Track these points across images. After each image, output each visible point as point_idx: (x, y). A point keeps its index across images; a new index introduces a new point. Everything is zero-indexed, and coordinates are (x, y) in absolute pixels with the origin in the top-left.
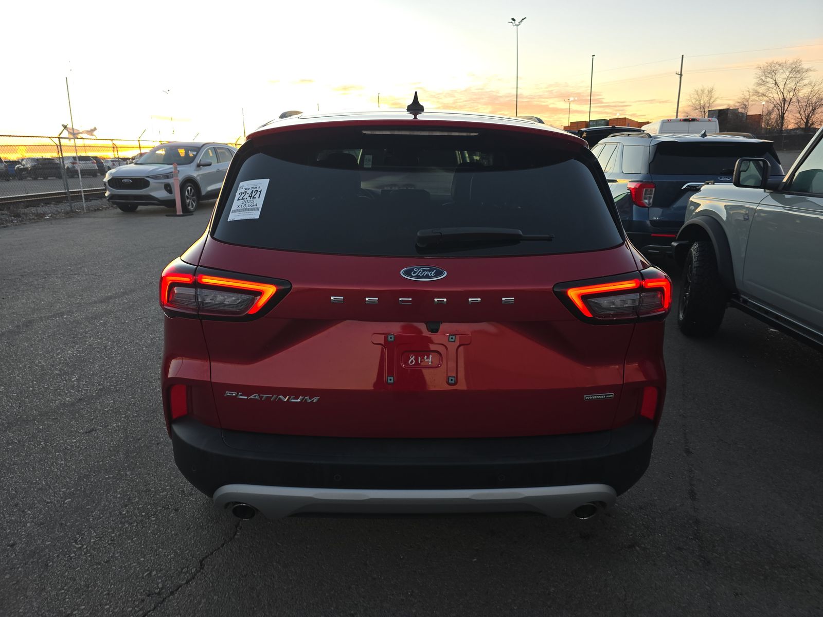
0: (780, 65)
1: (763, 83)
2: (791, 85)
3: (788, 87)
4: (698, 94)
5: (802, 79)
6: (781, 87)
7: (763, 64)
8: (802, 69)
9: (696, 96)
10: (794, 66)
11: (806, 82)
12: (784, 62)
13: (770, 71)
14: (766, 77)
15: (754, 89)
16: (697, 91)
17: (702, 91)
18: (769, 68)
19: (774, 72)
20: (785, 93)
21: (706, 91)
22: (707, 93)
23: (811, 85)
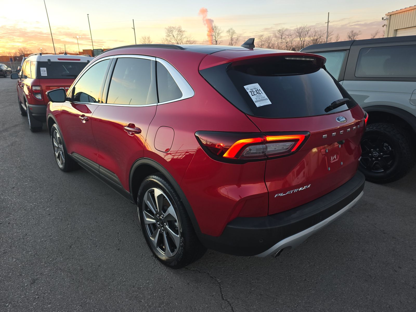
0: (174, 28)
1: (169, 36)
2: (179, 38)
3: (178, 38)
4: (143, 39)
5: (183, 35)
6: (176, 38)
7: (167, 27)
8: (182, 30)
9: (143, 40)
10: (179, 29)
11: (184, 36)
12: (175, 27)
13: (170, 30)
14: (170, 33)
15: (166, 38)
16: (143, 38)
17: (145, 37)
18: (170, 29)
19: (172, 31)
20: (178, 40)
21: (147, 38)
22: (147, 39)
23: (186, 37)
